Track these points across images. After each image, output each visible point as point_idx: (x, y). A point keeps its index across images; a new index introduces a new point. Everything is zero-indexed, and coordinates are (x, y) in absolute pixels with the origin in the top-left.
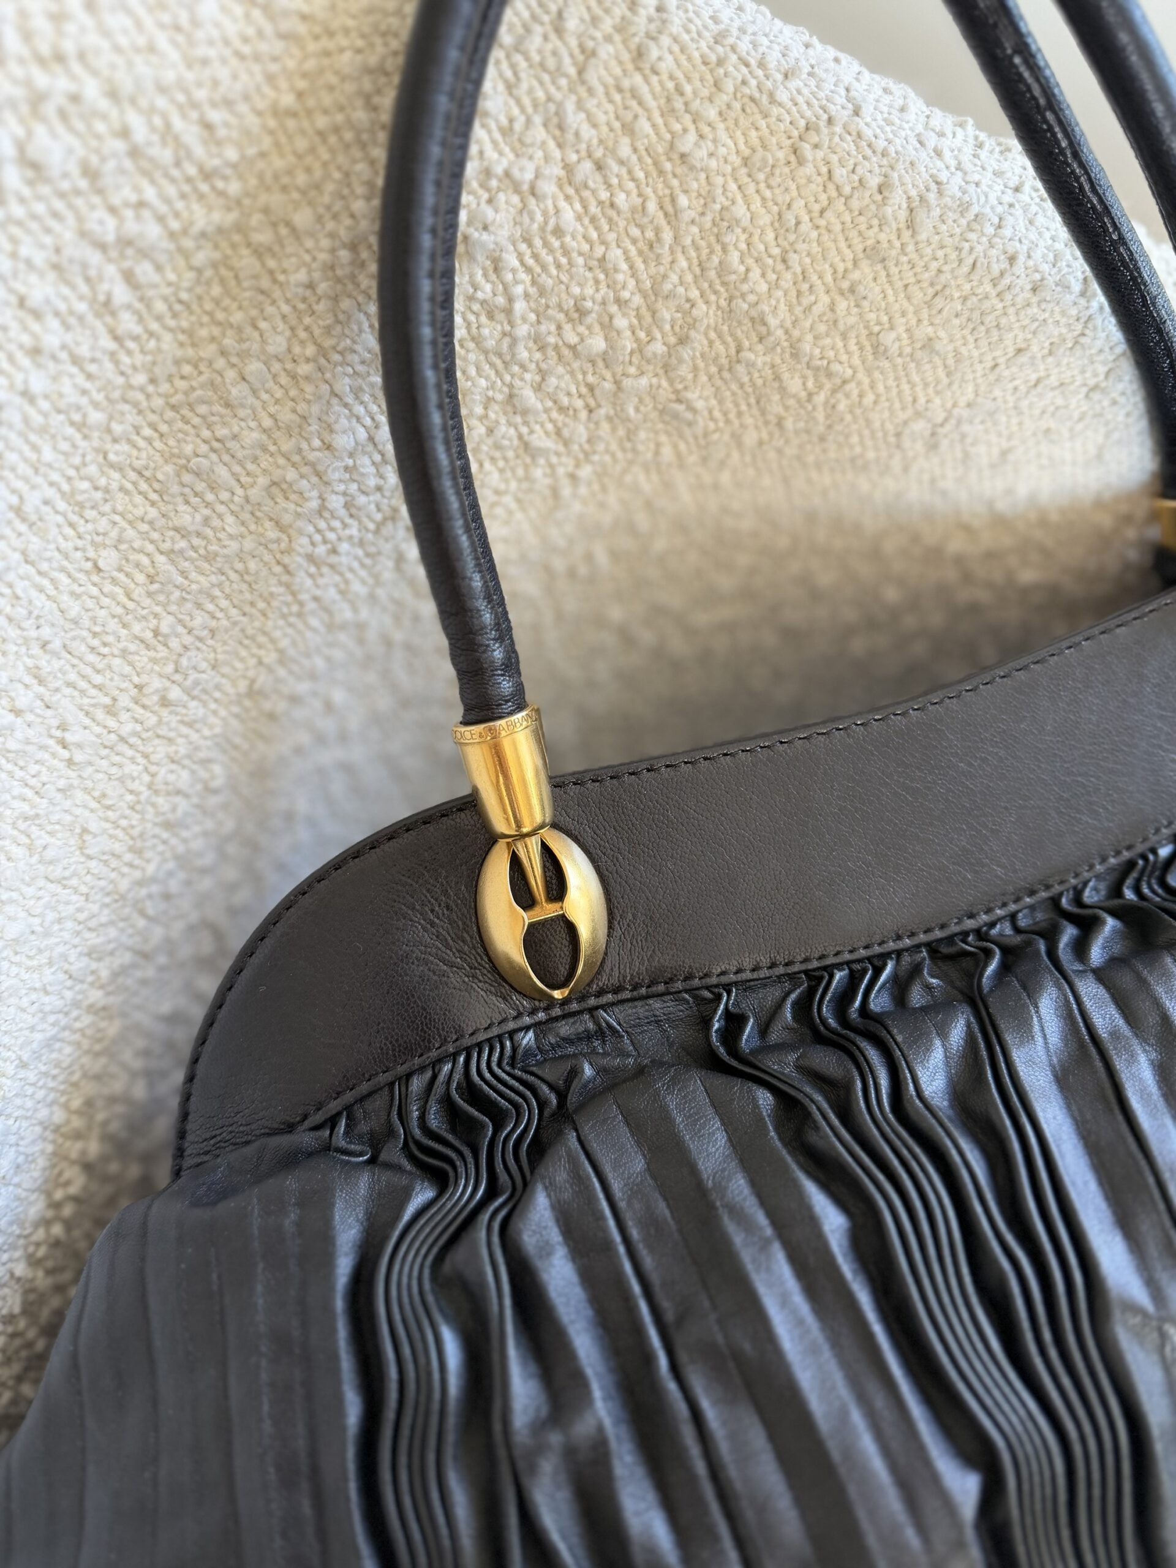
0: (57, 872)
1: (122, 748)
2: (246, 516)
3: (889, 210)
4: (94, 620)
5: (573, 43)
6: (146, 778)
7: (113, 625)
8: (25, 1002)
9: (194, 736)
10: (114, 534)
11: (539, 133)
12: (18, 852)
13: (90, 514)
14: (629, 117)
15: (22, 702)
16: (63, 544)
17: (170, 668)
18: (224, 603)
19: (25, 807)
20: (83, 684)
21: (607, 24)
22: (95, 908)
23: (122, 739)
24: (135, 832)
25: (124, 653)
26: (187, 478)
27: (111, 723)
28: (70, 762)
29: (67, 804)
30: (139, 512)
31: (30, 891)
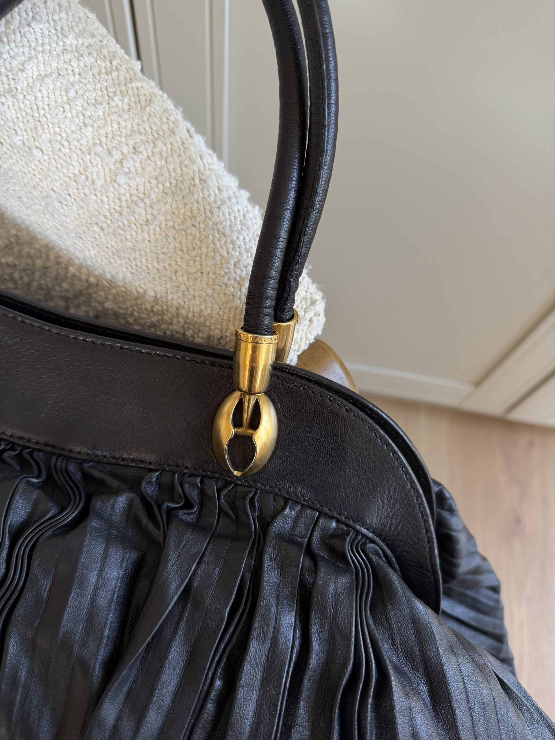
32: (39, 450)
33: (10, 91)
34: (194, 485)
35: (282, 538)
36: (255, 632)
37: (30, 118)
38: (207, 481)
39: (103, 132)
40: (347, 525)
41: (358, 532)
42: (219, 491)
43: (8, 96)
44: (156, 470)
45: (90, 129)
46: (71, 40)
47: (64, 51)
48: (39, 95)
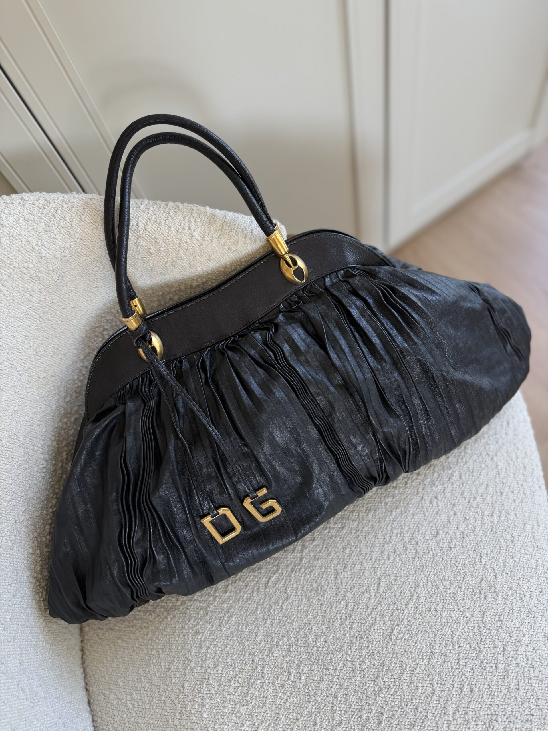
0: (22, 396)
1: (29, 370)
2: (41, 320)
3: (140, 228)
4: (16, 346)
5: (69, 221)
6: (36, 375)
7: (20, 347)
8: (22, 423)
9: (44, 365)
10: (15, 329)
11: (67, 238)
12: (13, 393)
13: (9, 327)
14: (83, 229)
15: (7, 364)
16: (6, 334)
17: (35, 352)
18: (42, 337)
19: (12, 384)
20: (17, 359)
21: (74, 215)
22: (33, 403)
23: (29, 368)
24: (37, 387)
25: (24, 351)
26: (27, 316)
27: (26, 366)
28: (19, 374)
29: (21, 383)
30: (19, 324)
31: (17, 401)
32: (243, 330)
33: (139, 237)
34: (295, 298)
35: (331, 286)
36: (348, 307)
37: (152, 240)
38: (298, 293)
39: (176, 225)
40: (346, 268)
41: (350, 267)
42: (303, 292)
43: (140, 239)
44: (280, 304)
45: (172, 227)
46: (142, 207)
47: (144, 212)
48: (149, 230)
